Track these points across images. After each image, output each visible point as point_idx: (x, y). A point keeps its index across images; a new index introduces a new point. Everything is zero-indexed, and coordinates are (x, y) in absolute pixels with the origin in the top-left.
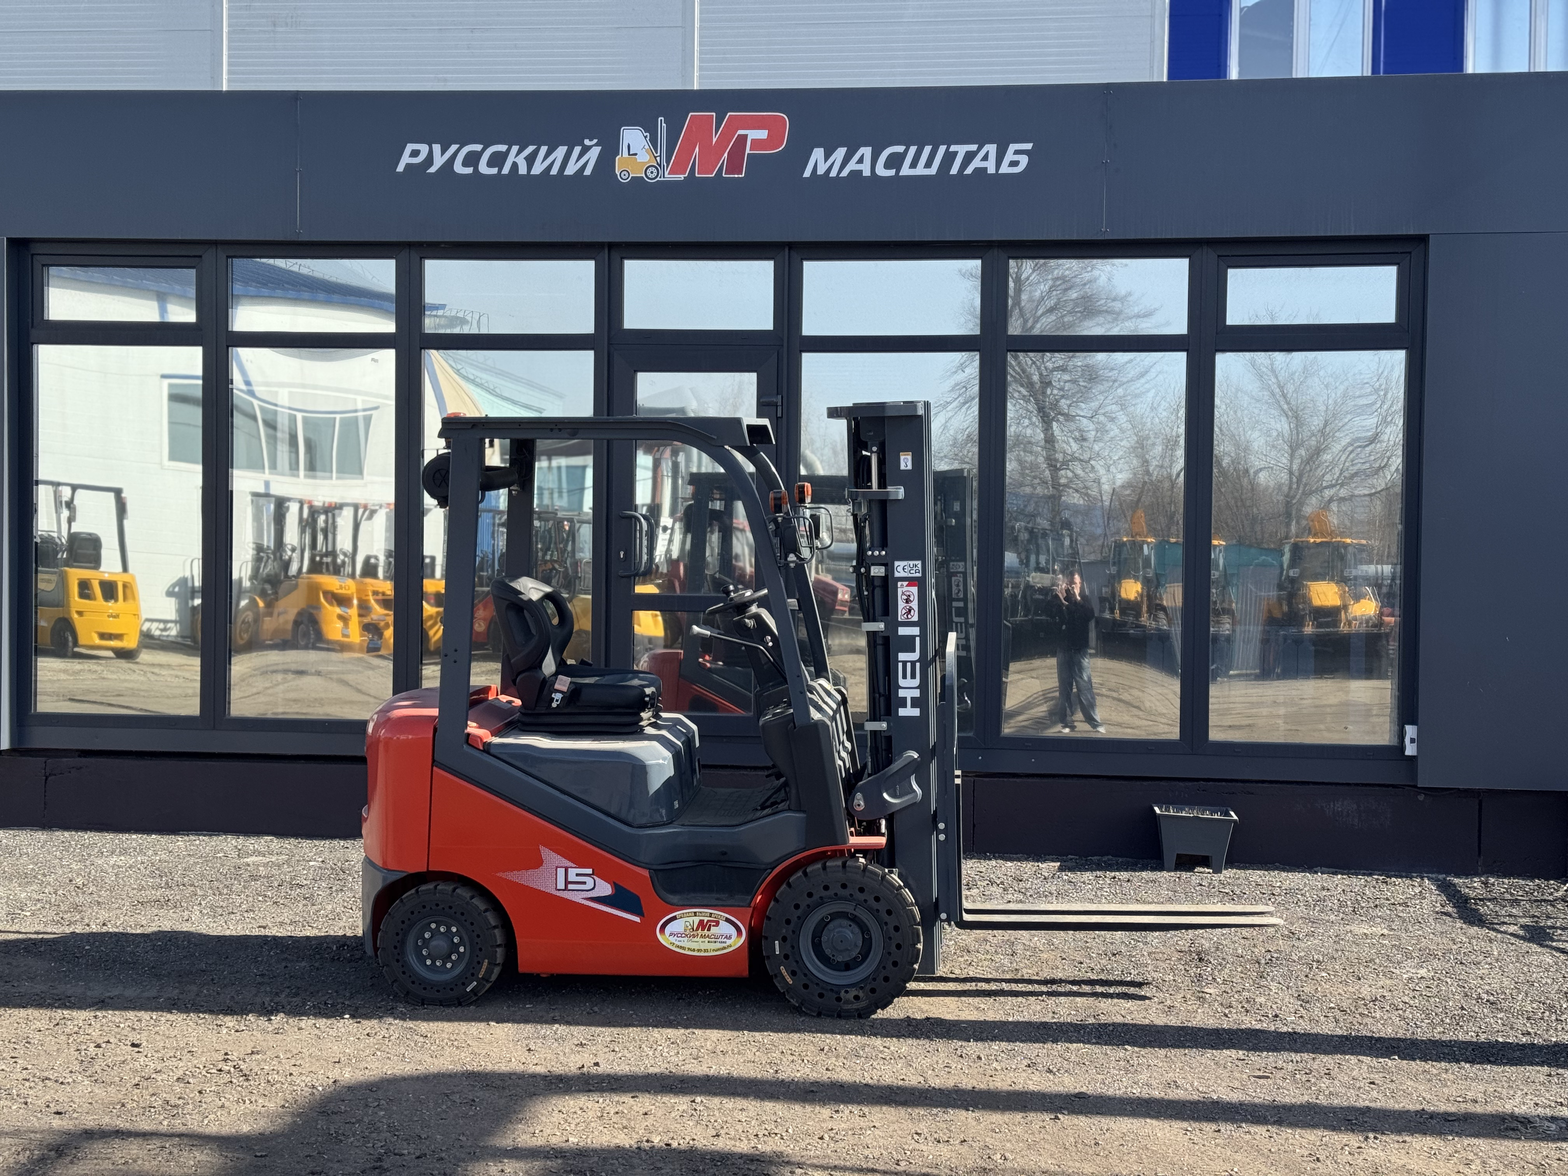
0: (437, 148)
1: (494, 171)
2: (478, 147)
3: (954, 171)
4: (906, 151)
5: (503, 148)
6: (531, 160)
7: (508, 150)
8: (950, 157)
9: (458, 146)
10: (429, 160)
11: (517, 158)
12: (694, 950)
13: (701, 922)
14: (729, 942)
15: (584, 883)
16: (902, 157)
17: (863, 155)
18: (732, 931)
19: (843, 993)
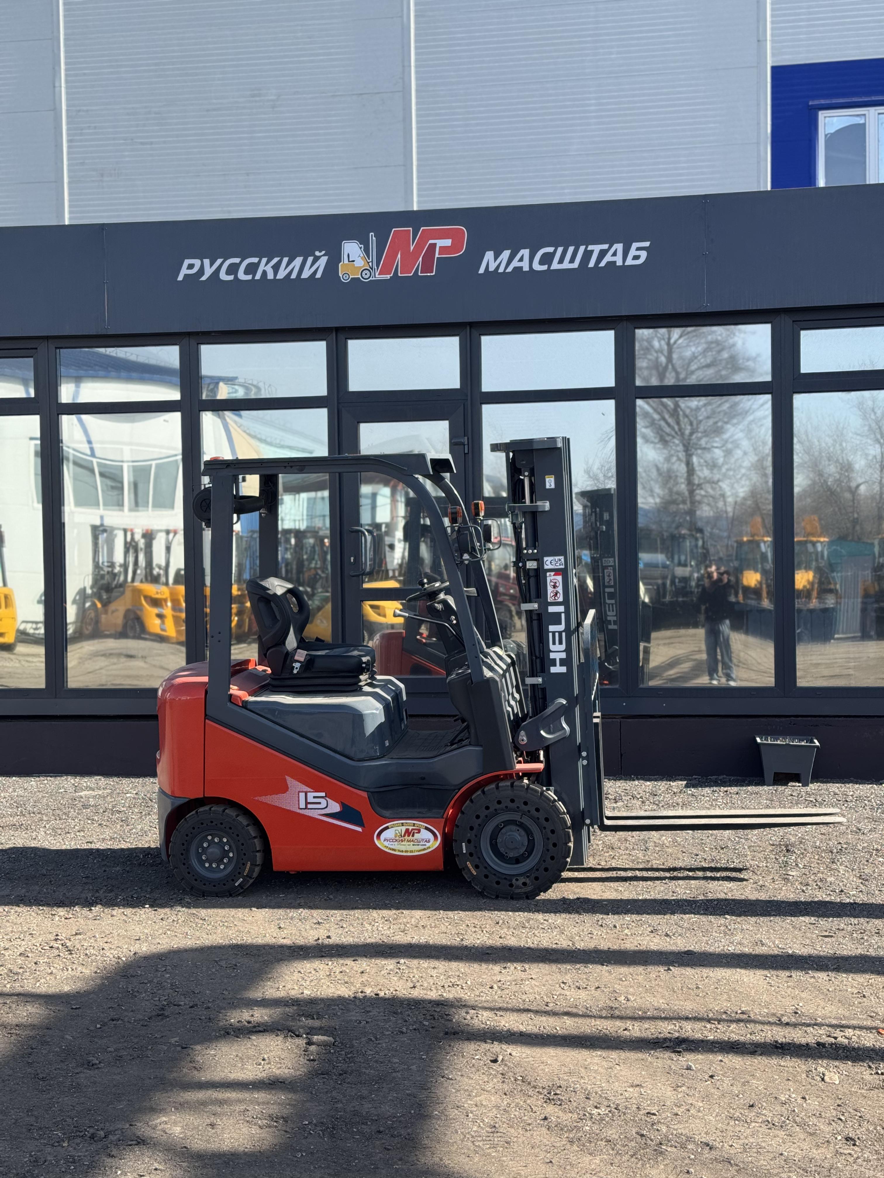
0: (207, 262)
1: (249, 277)
2: (237, 260)
3: (592, 264)
4: (555, 251)
5: (255, 260)
6: (276, 268)
7: (259, 262)
8: (588, 255)
9: (222, 260)
10: (201, 271)
11: (266, 267)
12: (402, 851)
13: (407, 830)
14: (428, 845)
15: (320, 803)
16: (552, 255)
17: (523, 256)
18: (430, 836)
19: (514, 881)
